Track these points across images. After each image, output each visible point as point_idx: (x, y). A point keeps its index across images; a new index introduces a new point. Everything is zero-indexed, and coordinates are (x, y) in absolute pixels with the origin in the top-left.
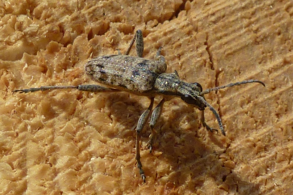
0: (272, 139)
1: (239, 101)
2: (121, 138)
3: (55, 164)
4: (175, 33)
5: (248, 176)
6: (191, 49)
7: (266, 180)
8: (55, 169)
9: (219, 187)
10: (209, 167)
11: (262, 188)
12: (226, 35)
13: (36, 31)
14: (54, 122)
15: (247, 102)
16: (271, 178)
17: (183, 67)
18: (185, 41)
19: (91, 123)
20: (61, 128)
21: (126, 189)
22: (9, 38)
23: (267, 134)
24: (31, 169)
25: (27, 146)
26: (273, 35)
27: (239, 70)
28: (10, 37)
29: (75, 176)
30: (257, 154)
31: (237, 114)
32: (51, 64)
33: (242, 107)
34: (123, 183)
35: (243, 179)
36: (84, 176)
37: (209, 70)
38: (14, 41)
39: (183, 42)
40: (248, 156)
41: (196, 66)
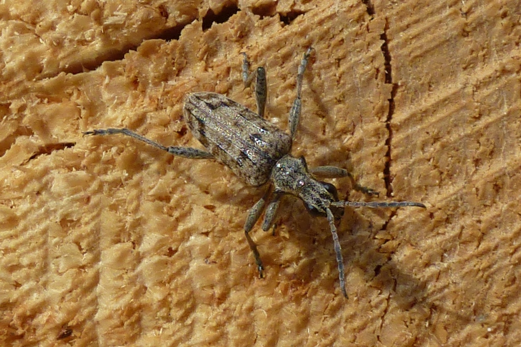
0: (459, 205)
1: (419, 141)
2: (236, 204)
3: (139, 244)
4: (337, 19)
5: (413, 267)
6: (358, 50)
7: (439, 274)
8: (138, 253)
9: (368, 284)
10: (357, 253)
11: (430, 287)
12: (417, 22)
13: (122, 22)
14: (141, 178)
15: (432, 141)
16: (447, 270)
17: (342, 82)
18: (351, 33)
19: (194, 178)
20: (151, 188)
21: (236, 284)
22: (83, 35)
23: (453, 198)
24: (105, 252)
25: (102, 217)
26: (494, 19)
27: (429, 83)
28: (85, 33)
29: (165, 265)
30: (432, 230)
31: (414, 163)
32: (144, 75)
33: (422, 149)
34: (232, 277)
35: (405, 271)
36: (178, 265)
37: (382, 85)
38: (90, 38)
39: (347, 36)
40: (418, 234)
41: (362, 79)
